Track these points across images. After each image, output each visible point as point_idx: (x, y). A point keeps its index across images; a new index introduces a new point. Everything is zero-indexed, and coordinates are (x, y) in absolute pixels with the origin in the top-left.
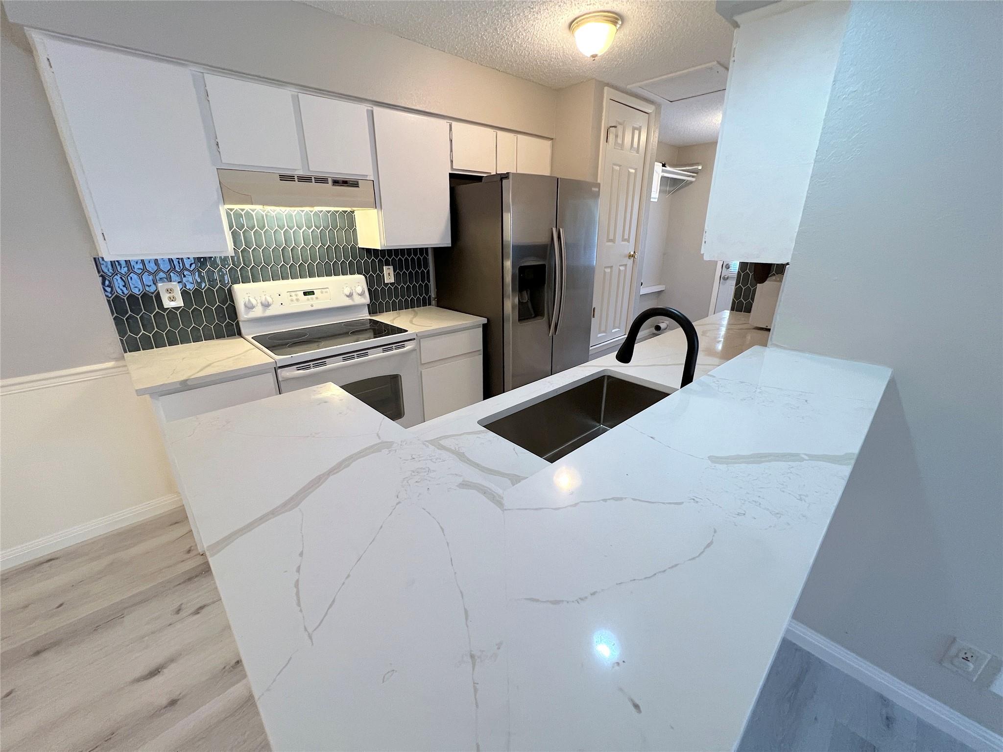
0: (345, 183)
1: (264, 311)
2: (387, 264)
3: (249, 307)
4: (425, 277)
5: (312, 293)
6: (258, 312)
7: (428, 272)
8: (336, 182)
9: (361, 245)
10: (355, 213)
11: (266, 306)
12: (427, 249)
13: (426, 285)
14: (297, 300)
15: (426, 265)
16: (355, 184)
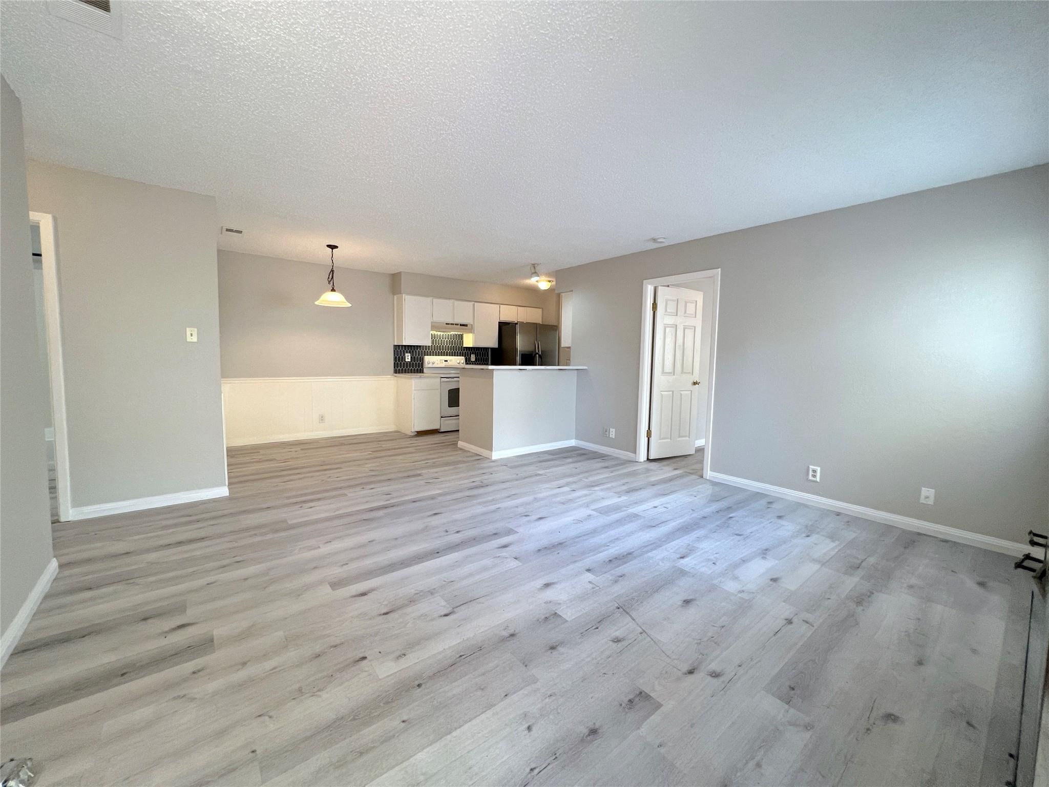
0: (463, 325)
1: (432, 365)
2: (473, 354)
3: (428, 364)
5: (447, 361)
6: (430, 365)
8: (461, 325)
9: (464, 346)
10: (464, 335)
11: (433, 363)
12: (488, 348)
14: (442, 363)
15: (488, 356)
16: (466, 325)
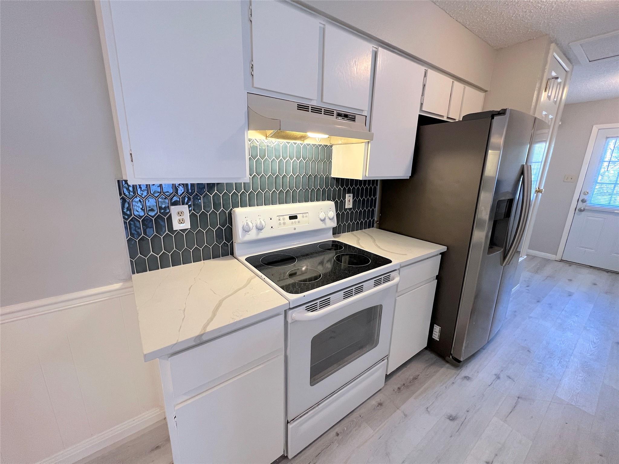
0: (347, 116)
1: (258, 234)
2: (349, 192)
3: (246, 230)
4: (373, 203)
5: (295, 217)
7: (376, 199)
8: (339, 115)
9: (334, 175)
10: (333, 147)
11: (260, 229)
13: (373, 210)
14: (284, 223)
15: (375, 194)
16: (353, 118)
